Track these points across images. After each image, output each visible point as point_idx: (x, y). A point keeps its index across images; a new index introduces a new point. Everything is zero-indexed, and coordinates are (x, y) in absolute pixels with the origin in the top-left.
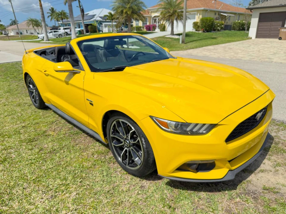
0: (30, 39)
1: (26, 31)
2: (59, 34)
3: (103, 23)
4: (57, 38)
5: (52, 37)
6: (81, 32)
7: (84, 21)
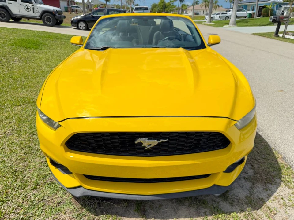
0: (198, 20)
1: (203, 11)
2: (226, 16)
3: (283, 6)
4: (224, 20)
5: (218, 19)
6: (252, 15)
7: (259, 3)
